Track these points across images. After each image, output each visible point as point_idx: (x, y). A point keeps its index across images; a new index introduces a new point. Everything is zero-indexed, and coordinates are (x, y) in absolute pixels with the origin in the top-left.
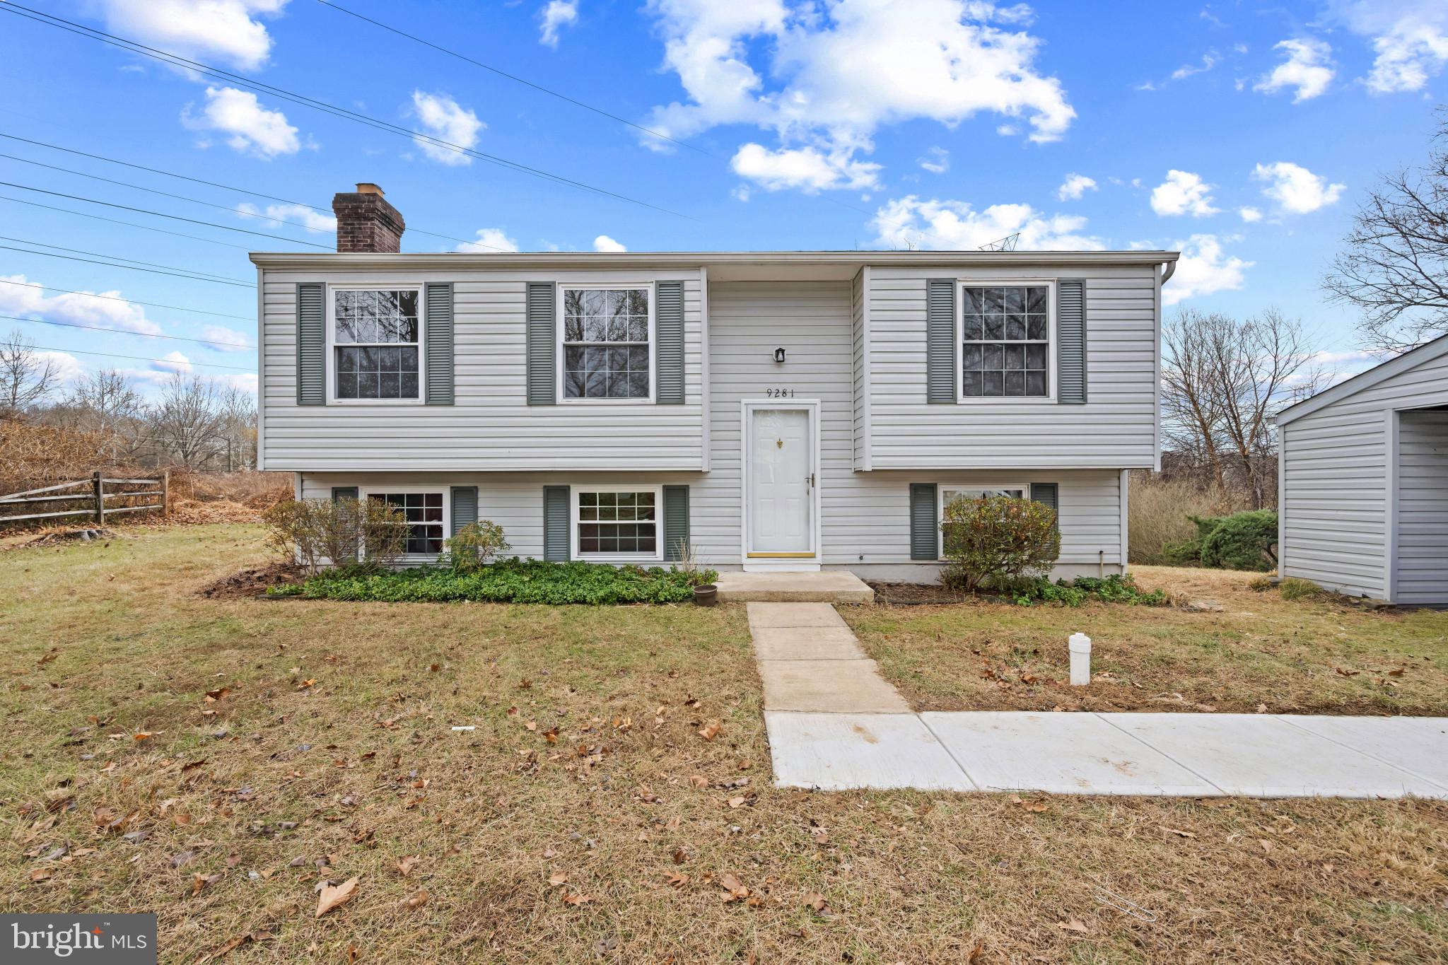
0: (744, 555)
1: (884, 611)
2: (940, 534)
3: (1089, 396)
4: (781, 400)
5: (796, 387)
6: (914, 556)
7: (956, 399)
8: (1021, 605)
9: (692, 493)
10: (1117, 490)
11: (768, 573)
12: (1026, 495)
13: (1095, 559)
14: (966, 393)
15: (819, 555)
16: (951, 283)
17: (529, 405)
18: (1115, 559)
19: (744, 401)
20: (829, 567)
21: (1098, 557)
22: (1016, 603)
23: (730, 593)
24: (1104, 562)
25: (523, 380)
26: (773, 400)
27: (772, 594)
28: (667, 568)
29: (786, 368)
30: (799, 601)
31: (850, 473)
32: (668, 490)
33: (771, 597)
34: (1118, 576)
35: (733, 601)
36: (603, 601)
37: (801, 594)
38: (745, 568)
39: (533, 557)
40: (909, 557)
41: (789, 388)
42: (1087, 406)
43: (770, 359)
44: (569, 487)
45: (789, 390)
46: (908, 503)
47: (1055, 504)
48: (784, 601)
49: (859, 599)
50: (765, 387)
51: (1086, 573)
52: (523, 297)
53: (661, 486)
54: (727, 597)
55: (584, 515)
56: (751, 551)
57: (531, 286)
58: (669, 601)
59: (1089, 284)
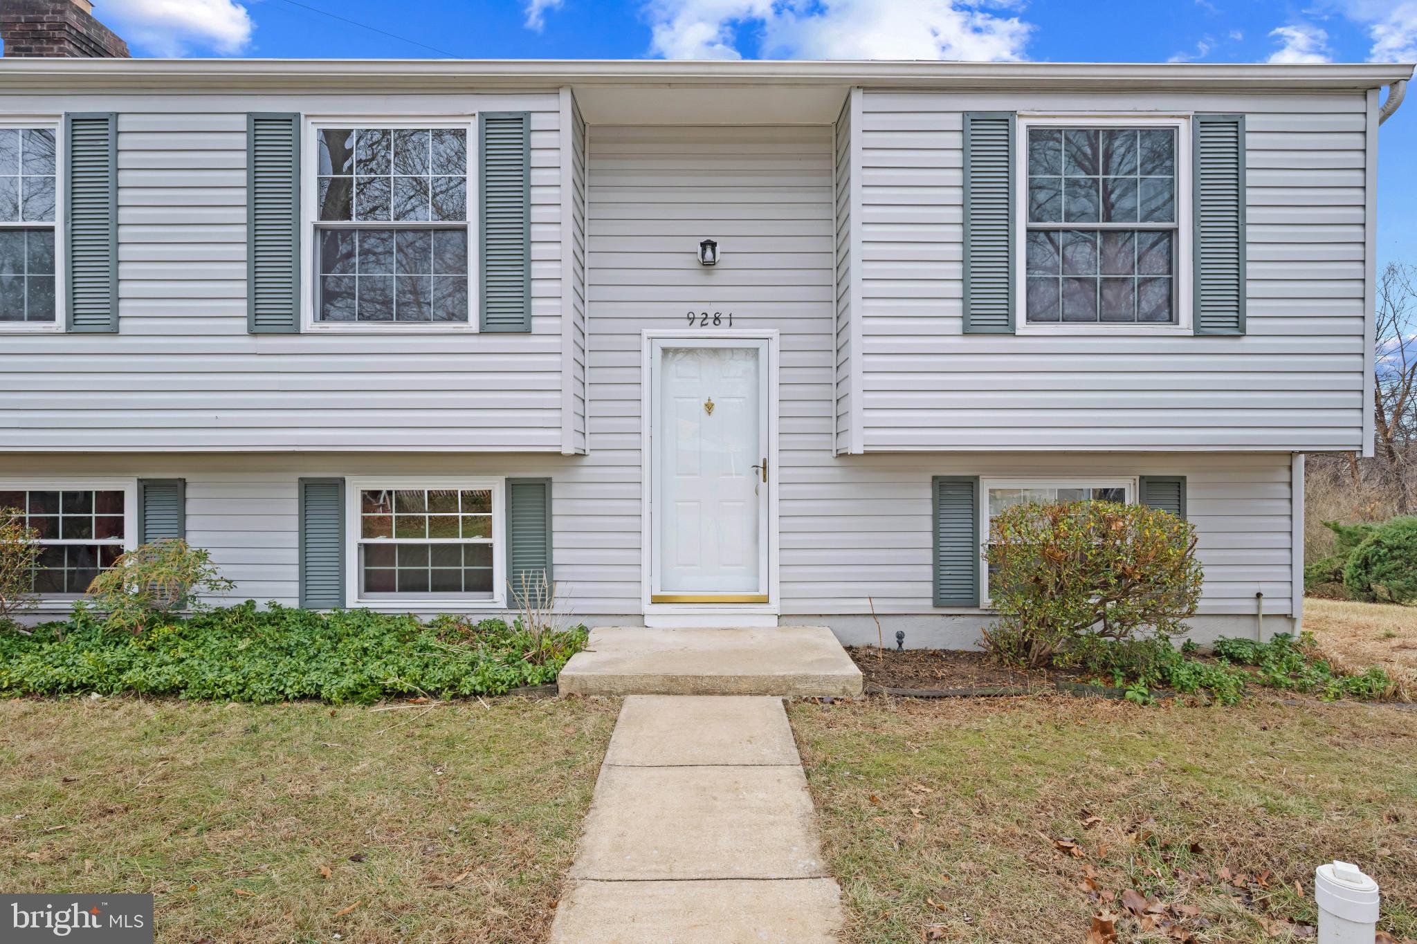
0: (647, 599)
1: (879, 716)
2: (984, 566)
3: (1249, 322)
4: (711, 331)
5: (736, 310)
6: (939, 601)
7: (1014, 328)
8: (1133, 701)
9: (557, 492)
10: (1286, 488)
11: (686, 630)
12: (1131, 498)
13: (1249, 607)
14: (1031, 318)
15: (775, 599)
16: (1006, 120)
17: (253, 334)
18: (1282, 607)
19: (647, 332)
20: (792, 620)
21: (1253, 603)
22: (1122, 695)
23: (596, 678)
24: (1264, 612)
25: (241, 288)
26: (697, 331)
27: (673, 679)
28: (509, 621)
29: (719, 276)
30: (724, 694)
31: (829, 458)
32: (514, 487)
33: (671, 687)
34: (1287, 636)
35: (601, 693)
36: (352, 695)
37: (728, 680)
38: (647, 622)
39: (279, 602)
40: (930, 602)
41: (725, 310)
42: (1245, 340)
43: (693, 261)
44: (343, 480)
45: (725, 314)
46: (929, 509)
47: (1181, 512)
48: (697, 692)
49: (835, 691)
50: (684, 309)
51: (1233, 631)
52: (241, 141)
53: (502, 479)
54: (591, 685)
55: (369, 528)
56: (657, 592)
57: (257, 120)
58: (481, 694)
59: (1251, 122)
